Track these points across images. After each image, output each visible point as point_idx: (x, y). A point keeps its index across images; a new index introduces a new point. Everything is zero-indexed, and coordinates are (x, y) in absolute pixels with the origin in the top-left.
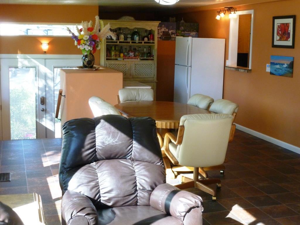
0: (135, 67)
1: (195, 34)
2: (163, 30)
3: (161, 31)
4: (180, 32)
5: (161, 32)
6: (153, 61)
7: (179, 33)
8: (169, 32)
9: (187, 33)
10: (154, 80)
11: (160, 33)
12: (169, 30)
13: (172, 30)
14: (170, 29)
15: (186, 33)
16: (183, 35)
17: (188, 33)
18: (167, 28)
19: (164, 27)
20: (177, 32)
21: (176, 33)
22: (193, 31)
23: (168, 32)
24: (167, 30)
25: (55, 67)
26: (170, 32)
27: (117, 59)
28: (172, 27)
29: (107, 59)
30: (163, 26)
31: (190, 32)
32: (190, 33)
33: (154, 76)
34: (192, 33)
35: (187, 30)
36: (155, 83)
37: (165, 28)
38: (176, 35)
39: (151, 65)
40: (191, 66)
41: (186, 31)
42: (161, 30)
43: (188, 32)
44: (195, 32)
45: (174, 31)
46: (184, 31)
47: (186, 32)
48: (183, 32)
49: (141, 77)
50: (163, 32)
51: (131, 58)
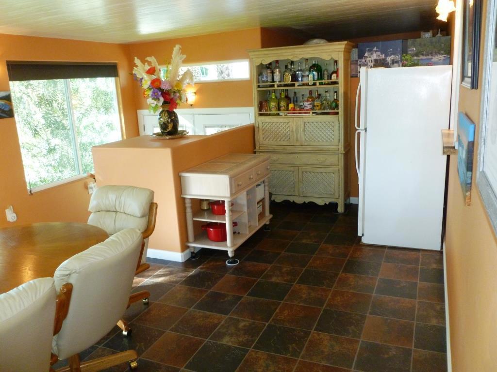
0: (305, 127)
1: (443, 58)
2: (374, 56)
3: (370, 59)
4: (408, 57)
5: (372, 60)
6: (337, 116)
7: (407, 60)
8: (387, 61)
9: (424, 57)
10: (338, 151)
11: (369, 64)
12: (386, 56)
13: (392, 56)
14: (390, 53)
15: (422, 59)
16: (416, 62)
17: (427, 57)
18: (382, 53)
19: (376, 51)
20: (403, 58)
21: (402, 60)
22: (438, 53)
23: (384, 60)
24: (383, 57)
25: (206, 127)
26: (389, 59)
27: (278, 114)
28: (393, 51)
29: (261, 115)
30: (375, 49)
31: (432, 56)
32: (430, 57)
33: (339, 142)
34: (436, 59)
35: (424, 53)
36: (340, 155)
37: (379, 53)
38: (401, 64)
39: (333, 122)
40: (366, 130)
41: (423, 55)
42: (370, 57)
43: (426, 55)
44: (442, 54)
45: (397, 57)
46: (417, 55)
47: (421, 57)
48: (415, 58)
49: (315, 144)
50: (376, 60)
51: (305, 112)
